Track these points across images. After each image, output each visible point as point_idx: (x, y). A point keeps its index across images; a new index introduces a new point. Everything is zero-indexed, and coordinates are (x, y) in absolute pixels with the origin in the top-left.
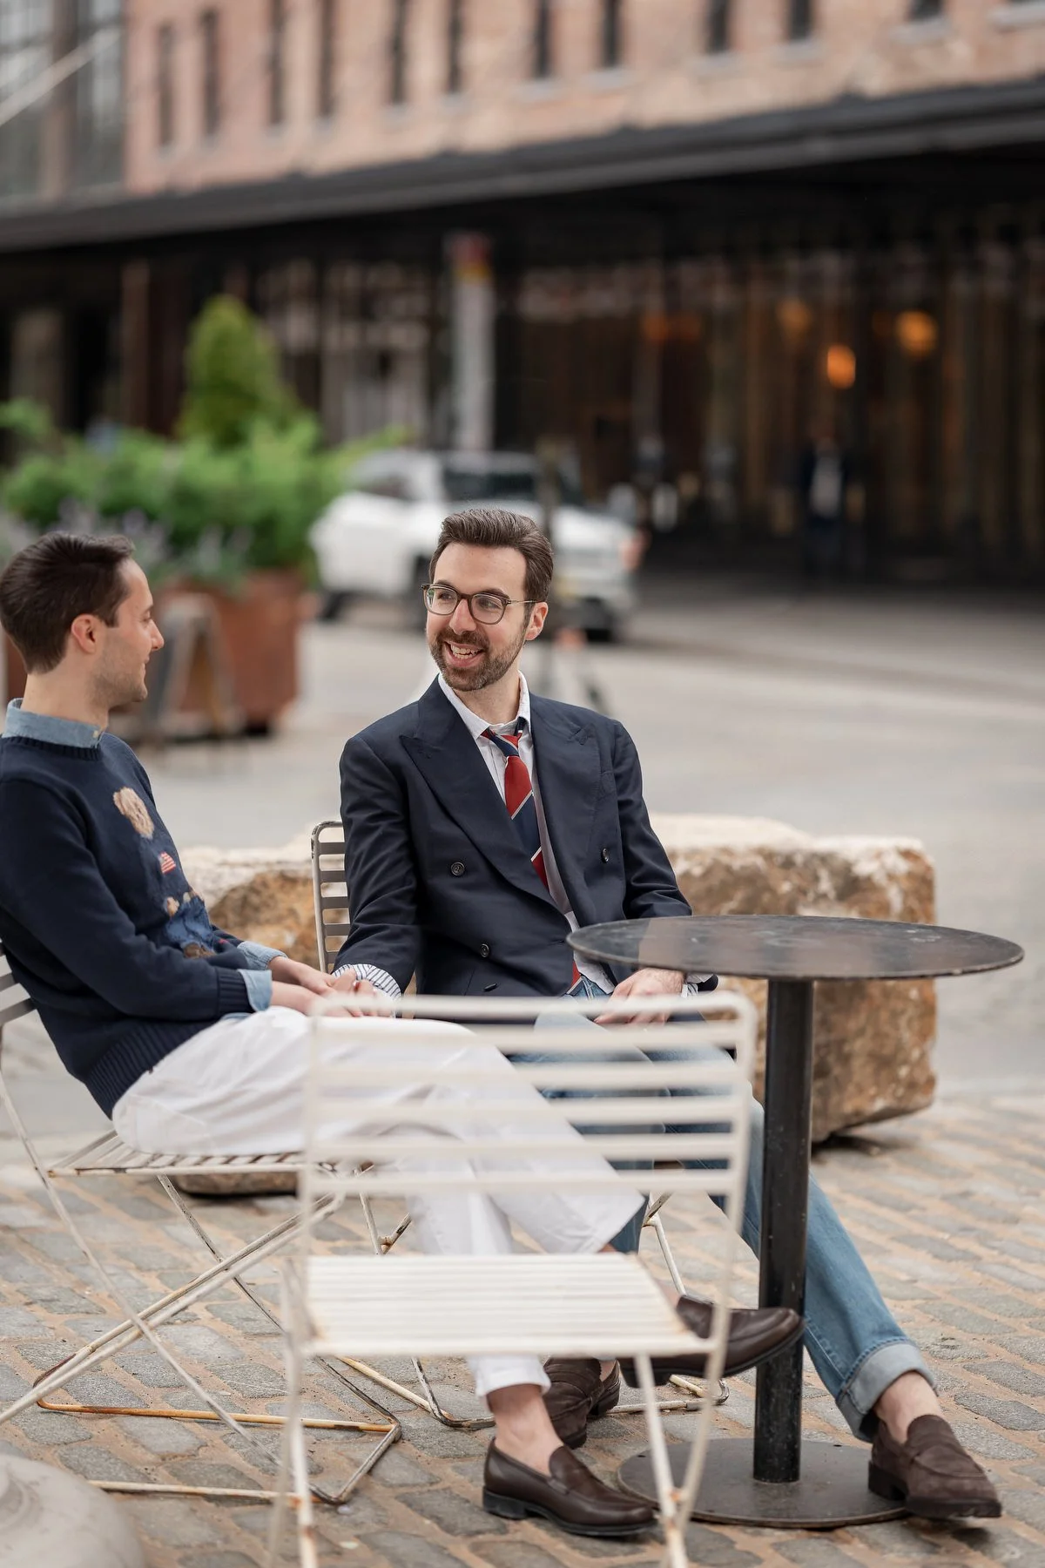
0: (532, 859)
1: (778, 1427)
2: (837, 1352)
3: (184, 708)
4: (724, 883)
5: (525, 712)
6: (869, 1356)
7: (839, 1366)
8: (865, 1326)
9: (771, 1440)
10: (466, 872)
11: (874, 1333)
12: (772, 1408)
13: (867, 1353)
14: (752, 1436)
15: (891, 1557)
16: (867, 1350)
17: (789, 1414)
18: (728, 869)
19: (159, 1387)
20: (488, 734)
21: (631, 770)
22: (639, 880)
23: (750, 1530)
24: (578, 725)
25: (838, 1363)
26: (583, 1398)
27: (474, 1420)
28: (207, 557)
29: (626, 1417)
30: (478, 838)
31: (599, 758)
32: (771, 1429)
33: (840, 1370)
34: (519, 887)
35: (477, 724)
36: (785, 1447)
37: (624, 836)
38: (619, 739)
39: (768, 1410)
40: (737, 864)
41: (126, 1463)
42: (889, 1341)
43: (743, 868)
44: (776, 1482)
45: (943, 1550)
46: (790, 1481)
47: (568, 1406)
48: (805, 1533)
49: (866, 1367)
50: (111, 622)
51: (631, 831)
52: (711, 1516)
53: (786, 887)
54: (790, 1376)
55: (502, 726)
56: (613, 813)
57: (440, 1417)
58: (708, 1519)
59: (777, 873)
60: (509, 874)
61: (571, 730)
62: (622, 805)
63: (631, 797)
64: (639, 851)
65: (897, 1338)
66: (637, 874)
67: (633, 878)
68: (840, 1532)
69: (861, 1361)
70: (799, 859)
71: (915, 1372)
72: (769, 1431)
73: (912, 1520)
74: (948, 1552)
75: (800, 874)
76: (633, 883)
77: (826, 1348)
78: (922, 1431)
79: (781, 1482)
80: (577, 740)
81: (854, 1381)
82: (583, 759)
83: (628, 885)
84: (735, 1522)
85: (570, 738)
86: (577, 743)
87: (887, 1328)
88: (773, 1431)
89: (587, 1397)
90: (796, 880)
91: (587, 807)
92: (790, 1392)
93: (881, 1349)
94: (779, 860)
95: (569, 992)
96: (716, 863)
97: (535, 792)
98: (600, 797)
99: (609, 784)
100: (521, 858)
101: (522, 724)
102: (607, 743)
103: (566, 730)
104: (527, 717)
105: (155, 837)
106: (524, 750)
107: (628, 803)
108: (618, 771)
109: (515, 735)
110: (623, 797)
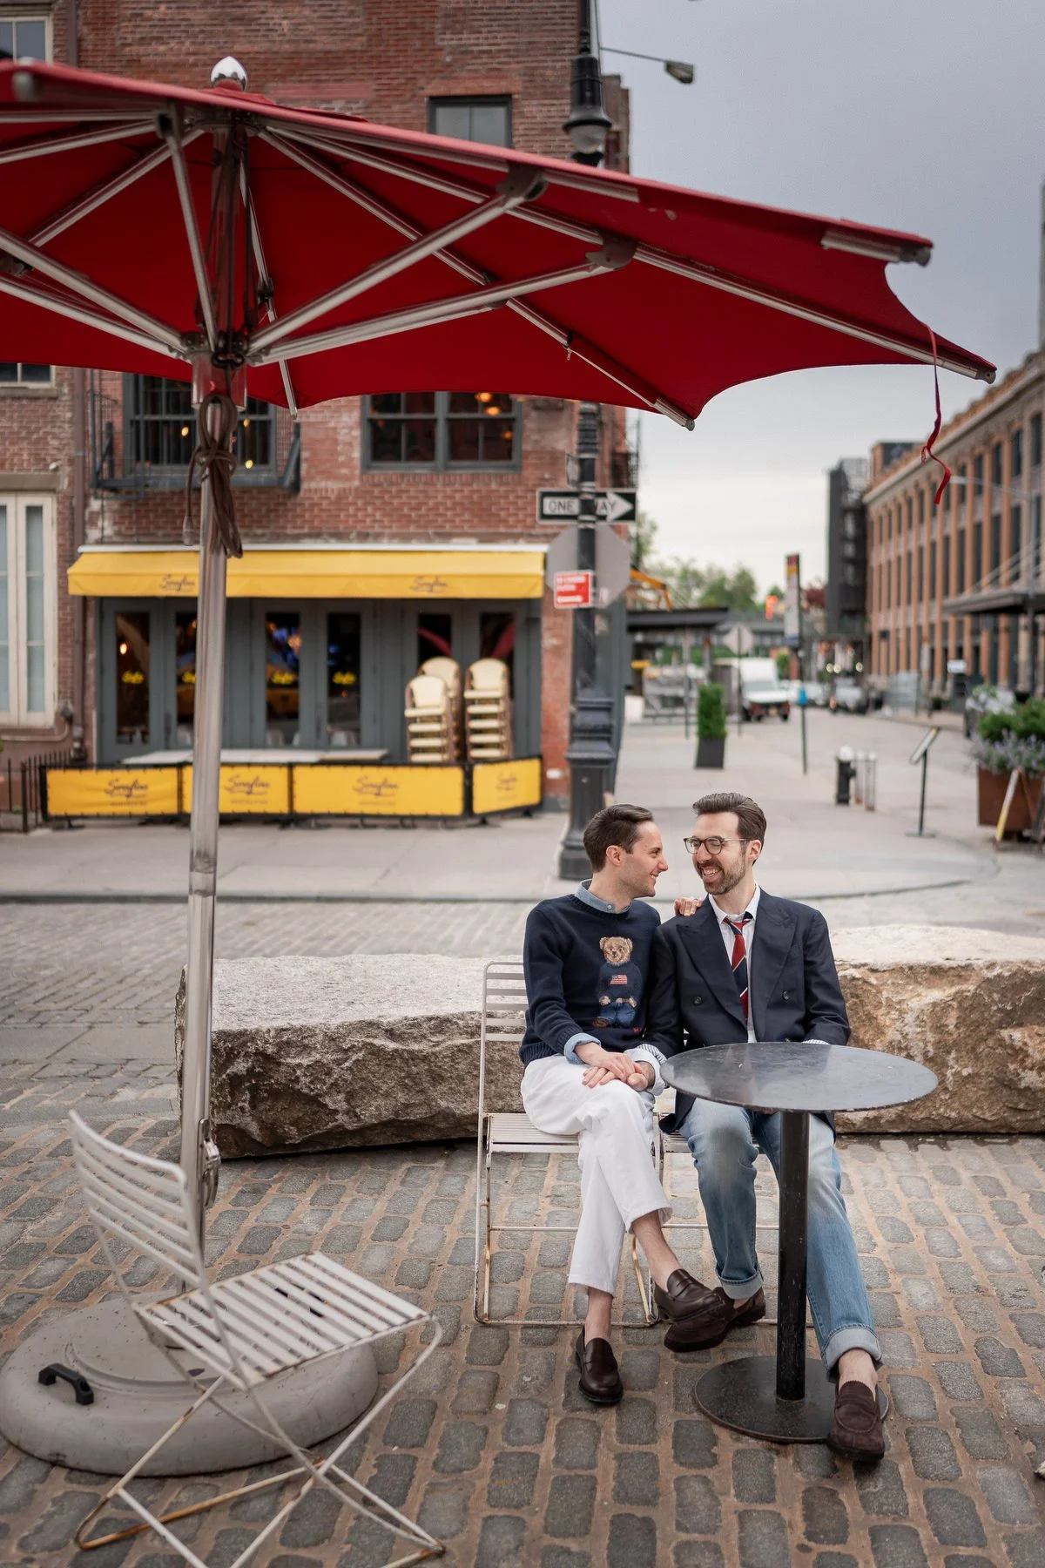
0: (740, 996)
1: (786, 1366)
2: (825, 1326)
5: (752, 909)
8: (838, 1311)
9: (782, 1373)
10: (702, 1002)
11: (842, 1318)
12: (782, 1353)
13: (834, 1331)
20: (726, 920)
21: (820, 941)
24: (789, 914)
25: (824, 1333)
30: (711, 983)
31: (792, 936)
32: (782, 1366)
34: (728, 1011)
35: (721, 915)
36: (790, 1379)
37: (807, 983)
42: (849, 1326)
44: (785, 1399)
46: (793, 1400)
48: (768, 1444)
50: (629, 851)
51: (814, 980)
55: (734, 917)
56: (797, 971)
58: (718, 1422)
60: (726, 1004)
62: (807, 963)
64: (820, 993)
65: (857, 1324)
66: (814, 1006)
67: (811, 1008)
72: (781, 1368)
76: (811, 1012)
77: (820, 1322)
79: (788, 1399)
80: (784, 924)
82: (782, 937)
85: (780, 923)
86: (783, 926)
87: (852, 1316)
88: (783, 1368)
91: (778, 967)
93: (843, 1330)
96: (1020, 969)
97: (748, 956)
98: (788, 960)
99: (797, 952)
100: (734, 994)
101: (748, 915)
102: (802, 928)
103: (778, 918)
104: (753, 912)
105: (624, 965)
106: (748, 933)
107: (812, 963)
108: (809, 943)
109: (744, 923)
110: (809, 959)
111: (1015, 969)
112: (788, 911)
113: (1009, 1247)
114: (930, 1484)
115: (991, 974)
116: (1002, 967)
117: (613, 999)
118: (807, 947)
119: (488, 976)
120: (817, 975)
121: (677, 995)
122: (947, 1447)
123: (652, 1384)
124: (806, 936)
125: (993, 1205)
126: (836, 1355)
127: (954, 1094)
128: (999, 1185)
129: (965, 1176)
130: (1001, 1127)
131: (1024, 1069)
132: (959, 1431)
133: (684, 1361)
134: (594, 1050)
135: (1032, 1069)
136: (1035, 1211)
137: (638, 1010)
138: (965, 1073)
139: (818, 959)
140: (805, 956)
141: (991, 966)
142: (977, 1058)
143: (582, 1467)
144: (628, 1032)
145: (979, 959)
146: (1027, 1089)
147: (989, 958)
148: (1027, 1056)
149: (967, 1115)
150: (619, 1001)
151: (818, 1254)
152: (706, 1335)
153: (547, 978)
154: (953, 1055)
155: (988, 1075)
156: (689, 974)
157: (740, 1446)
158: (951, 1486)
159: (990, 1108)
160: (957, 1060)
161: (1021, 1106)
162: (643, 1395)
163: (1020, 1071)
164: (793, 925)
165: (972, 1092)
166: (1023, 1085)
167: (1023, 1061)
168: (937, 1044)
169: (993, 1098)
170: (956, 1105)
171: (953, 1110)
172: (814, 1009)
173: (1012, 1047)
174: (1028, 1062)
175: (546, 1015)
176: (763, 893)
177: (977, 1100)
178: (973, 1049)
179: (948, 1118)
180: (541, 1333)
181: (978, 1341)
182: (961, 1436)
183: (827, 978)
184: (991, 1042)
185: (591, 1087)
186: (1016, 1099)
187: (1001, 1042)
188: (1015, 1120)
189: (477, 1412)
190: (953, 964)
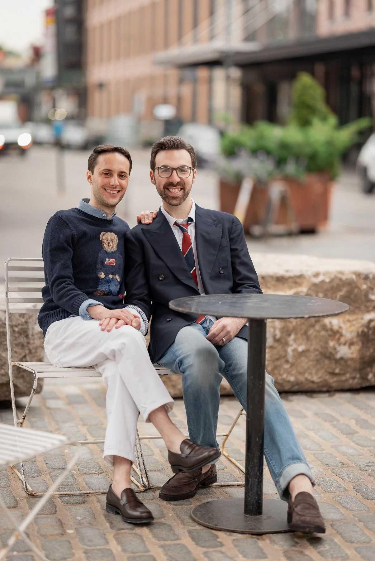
0: (191, 272)
1: (252, 494)
2: (277, 466)
3: (277, 223)
4: (338, 285)
5: (192, 215)
6: (286, 467)
7: (277, 471)
8: (286, 455)
9: (249, 499)
10: (164, 278)
11: (289, 459)
12: (249, 486)
13: (285, 466)
14: (244, 497)
15: (276, 547)
16: (286, 465)
17: (256, 489)
18: (341, 280)
19: (52, 469)
21: (239, 235)
22: (240, 280)
23: (228, 533)
24: (216, 218)
25: (277, 470)
26: (193, 480)
27: (156, 486)
28: (291, 168)
29: (219, 488)
30: (170, 265)
31: (221, 233)
32: (249, 494)
33: (277, 473)
34: (184, 283)
35: (172, 220)
36: (255, 502)
37: (233, 264)
38: (234, 223)
39: (248, 487)
40: (344, 278)
41: (14, 497)
42: (295, 462)
43: (347, 279)
44: (251, 515)
45: (299, 545)
46: (257, 515)
47: (186, 482)
48: (250, 536)
49: (284, 472)
51: (237, 261)
52: (215, 527)
53: (364, 287)
54: (257, 474)
55: (181, 221)
56: (227, 254)
57: (143, 484)
58: (214, 528)
59: (361, 281)
60: (182, 278)
61: (213, 221)
62: (232, 250)
63: (238, 247)
64: (241, 269)
65: (299, 461)
66: (239, 278)
67: (237, 279)
68: (264, 536)
69: (283, 469)
70: (371, 276)
71: (303, 474)
72: (249, 495)
73: (296, 533)
74: (300, 546)
75: (371, 282)
76: (237, 281)
77: (273, 464)
78: (300, 498)
79: (253, 515)
80: (214, 224)
81: (280, 477)
82: (215, 233)
83: (235, 282)
84: (223, 530)
85: (211, 224)
86: (214, 226)
87: (295, 457)
88: (250, 495)
89: (195, 479)
90: (369, 284)
91: (214, 252)
92: (256, 480)
93: (291, 465)
94: (363, 276)
95: (199, 323)
96: (336, 277)
97: (193, 246)
98: (220, 248)
99: (226, 242)
100: (185, 272)
101: (190, 220)
102: (227, 225)
103: (211, 221)
104: (193, 217)
105: (114, 252)
106: (191, 231)
107: (236, 250)
108: (232, 236)
109: (188, 225)
110: (233, 247)
111: (332, 276)
112: (216, 217)
113: (353, 444)
114: (355, 545)
115: (317, 280)
116: (324, 275)
117: (107, 275)
118: (231, 240)
119: (10, 269)
120: (239, 257)
121: (147, 276)
122: (358, 530)
123: (163, 516)
124: (230, 232)
125: (334, 426)
126: (288, 480)
127: (292, 365)
128: (333, 417)
129: (309, 414)
130: (323, 386)
131: (340, 344)
132: (362, 524)
133: (176, 505)
134: (100, 309)
135: (345, 344)
136: (362, 428)
137: (121, 283)
138: (301, 349)
139: (239, 247)
140: (230, 245)
141: (317, 275)
142: (308, 339)
143: (142, 552)
144: (115, 298)
145: (308, 272)
146: (342, 359)
147: (315, 270)
148: (341, 335)
149: (301, 378)
150: (110, 276)
151: (269, 423)
152: (186, 490)
153: (62, 262)
154: (293, 336)
155: (316, 350)
156: (153, 260)
157: (233, 538)
158: (368, 545)
159: (316, 373)
160: (295, 340)
161: (337, 371)
162: (159, 520)
163: (337, 346)
164: (220, 225)
165: (304, 363)
166: (338, 356)
167: (339, 339)
168: (282, 330)
169: (319, 366)
170: (294, 372)
171: (292, 375)
172: (239, 280)
173: (332, 330)
174: (343, 340)
175: (63, 288)
176: (197, 206)
177: (308, 368)
178: (306, 333)
179: (289, 382)
180: (73, 499)
181: (355, 486)
182: (364, 525)
183: (245, 260)
184: (317, 327)
185: (109, 331)
186: (333, 366)
187: (324, 327)
188: (333, 381)
189: (57, 535)
190: (291, 274)
